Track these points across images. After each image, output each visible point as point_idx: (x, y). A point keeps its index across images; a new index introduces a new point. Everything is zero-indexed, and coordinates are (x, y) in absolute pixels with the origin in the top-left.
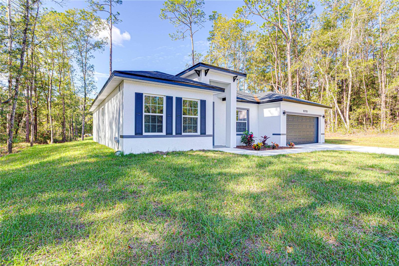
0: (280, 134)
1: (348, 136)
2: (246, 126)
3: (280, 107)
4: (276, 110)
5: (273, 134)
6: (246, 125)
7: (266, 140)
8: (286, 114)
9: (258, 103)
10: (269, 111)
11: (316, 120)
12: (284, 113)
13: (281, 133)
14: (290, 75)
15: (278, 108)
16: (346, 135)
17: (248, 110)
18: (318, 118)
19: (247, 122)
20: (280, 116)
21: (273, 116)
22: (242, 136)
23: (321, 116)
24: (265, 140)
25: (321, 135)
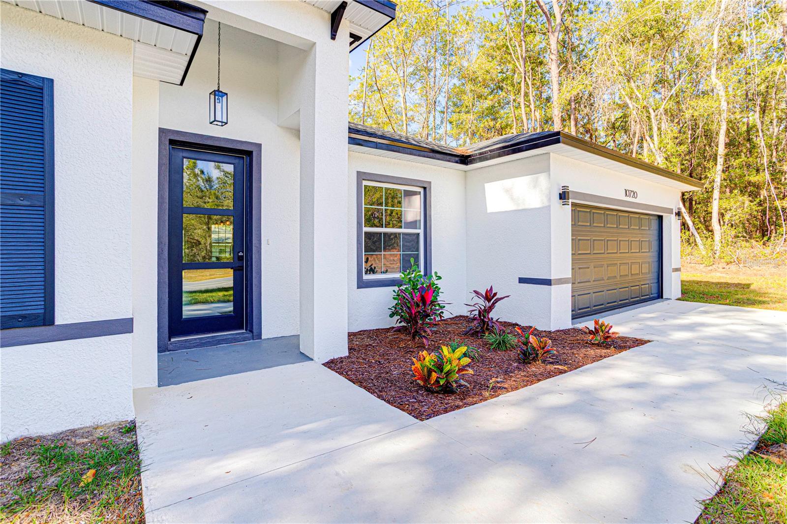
0: (548, 282)
1: (721, 270)
2: (418, 250)
3: (547, 170)
4: (535, 185)
5: (522, 280)
6: (418, 242)
7: (491, 308)
8: (570, 201)
9: (465, 160)
10: (508, 191)
11: (655, 224)
12: (563, 196)
13: (553, 277)
14: (557, 114)
15: (542, 178)
16: (714, 266)
17: (425, 188)
18: (660, 218)
19: (421, 232)
20: (549, 206)
21: (520, 208)
22: (396, 288)
23: (670, 211)
24: (488, 304)
25: (673, 274)
